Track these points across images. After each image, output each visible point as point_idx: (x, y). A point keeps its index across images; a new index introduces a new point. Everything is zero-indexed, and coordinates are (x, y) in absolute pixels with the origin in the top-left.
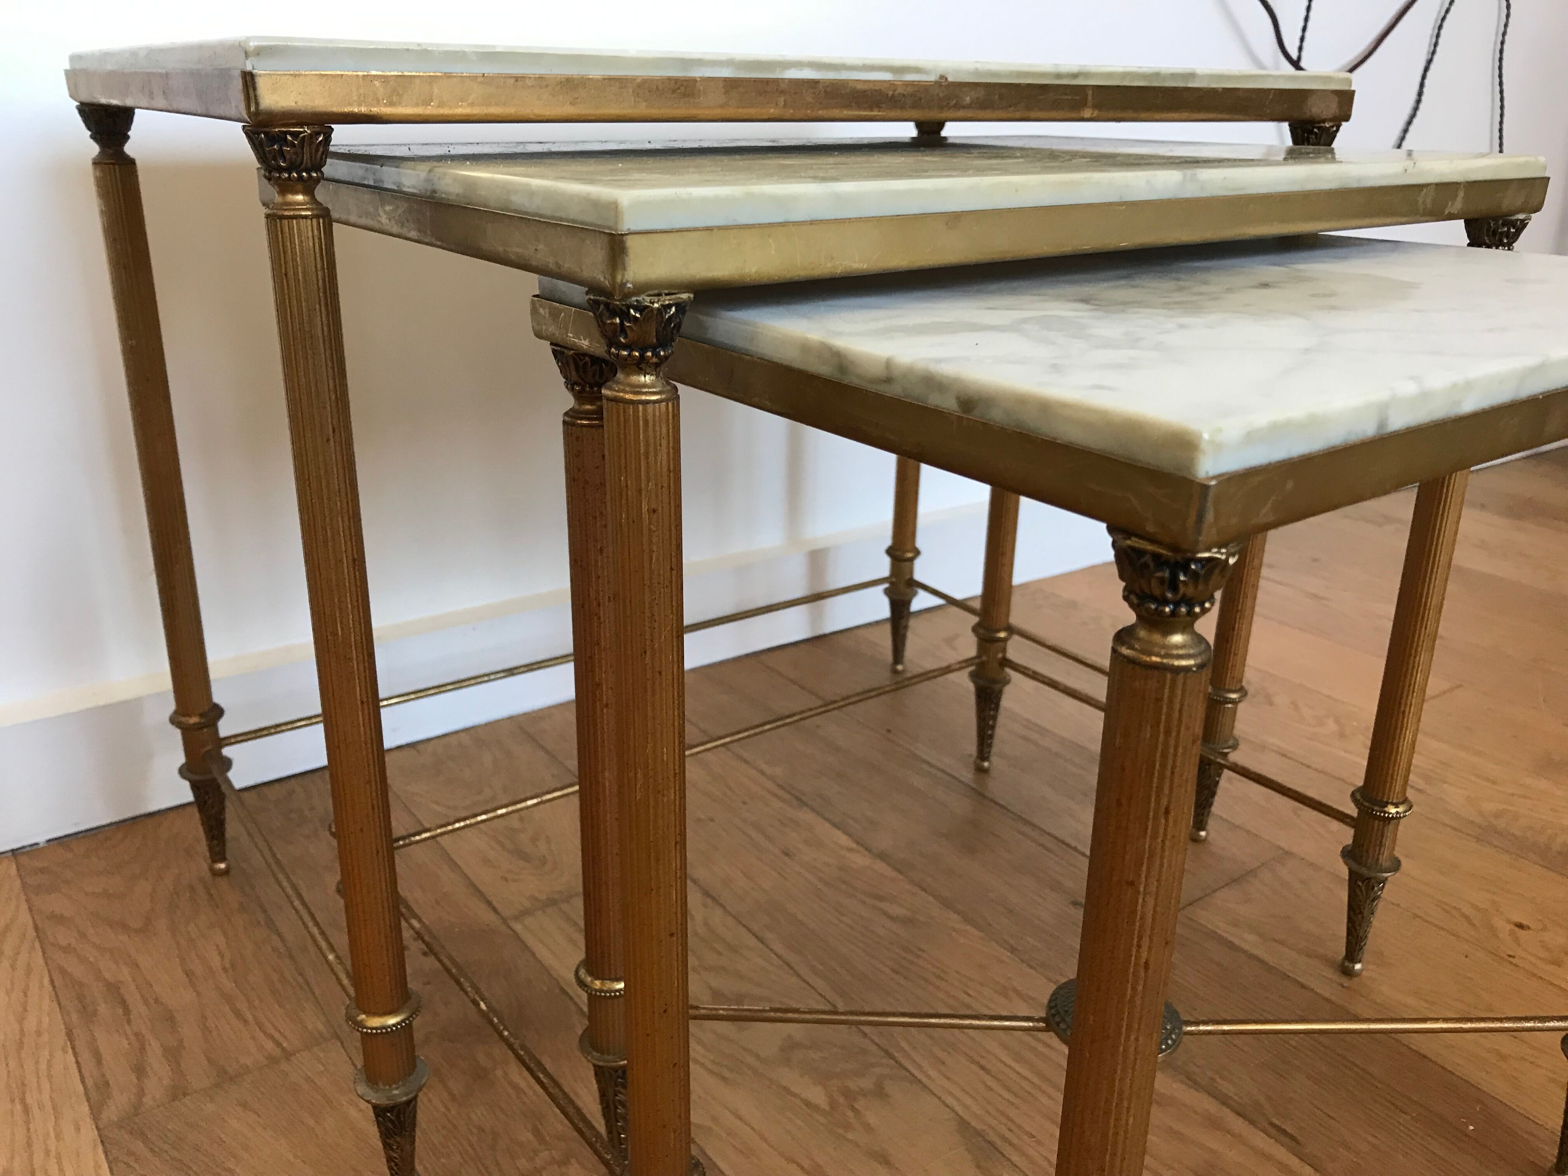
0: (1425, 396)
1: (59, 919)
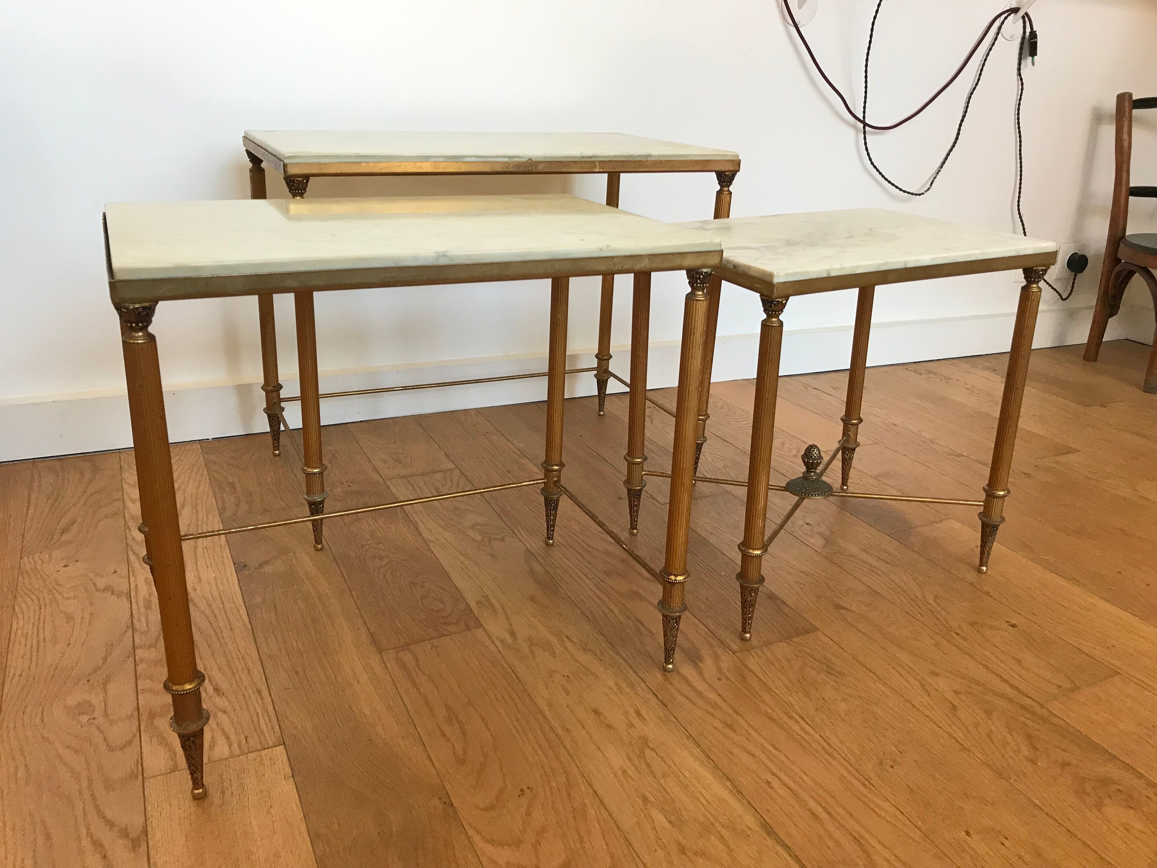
0: (842, 269)
1: (214, 463)
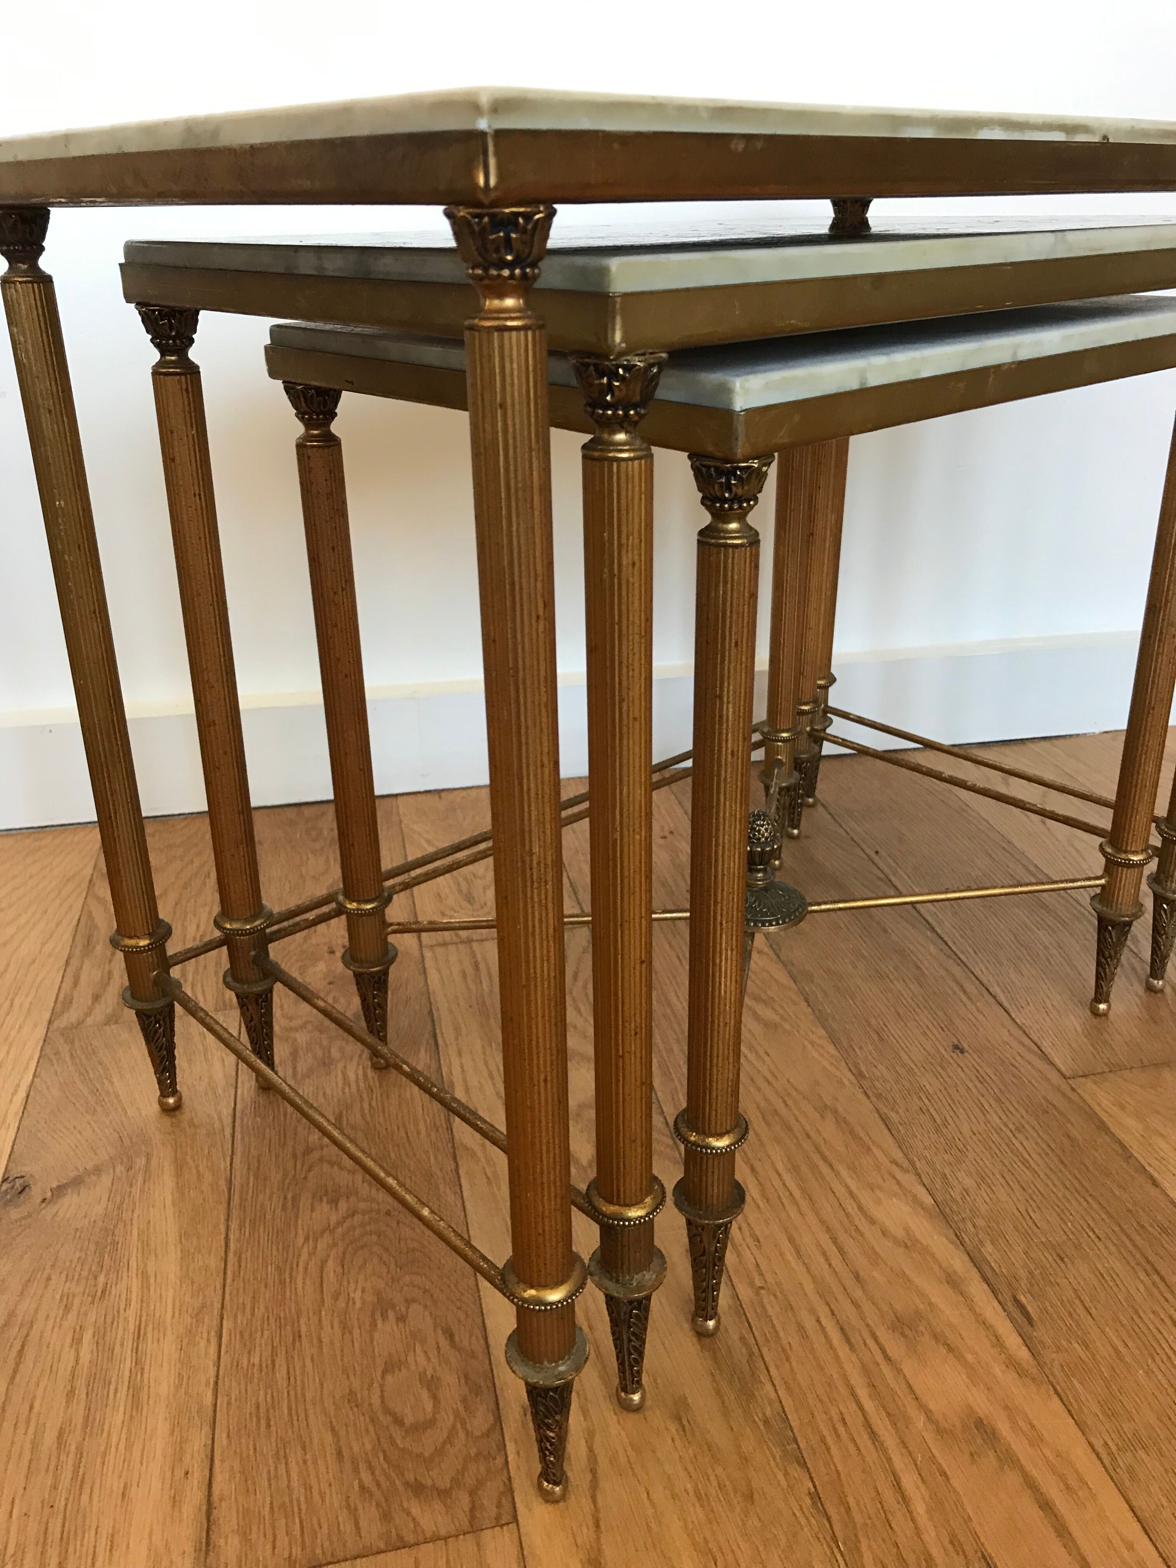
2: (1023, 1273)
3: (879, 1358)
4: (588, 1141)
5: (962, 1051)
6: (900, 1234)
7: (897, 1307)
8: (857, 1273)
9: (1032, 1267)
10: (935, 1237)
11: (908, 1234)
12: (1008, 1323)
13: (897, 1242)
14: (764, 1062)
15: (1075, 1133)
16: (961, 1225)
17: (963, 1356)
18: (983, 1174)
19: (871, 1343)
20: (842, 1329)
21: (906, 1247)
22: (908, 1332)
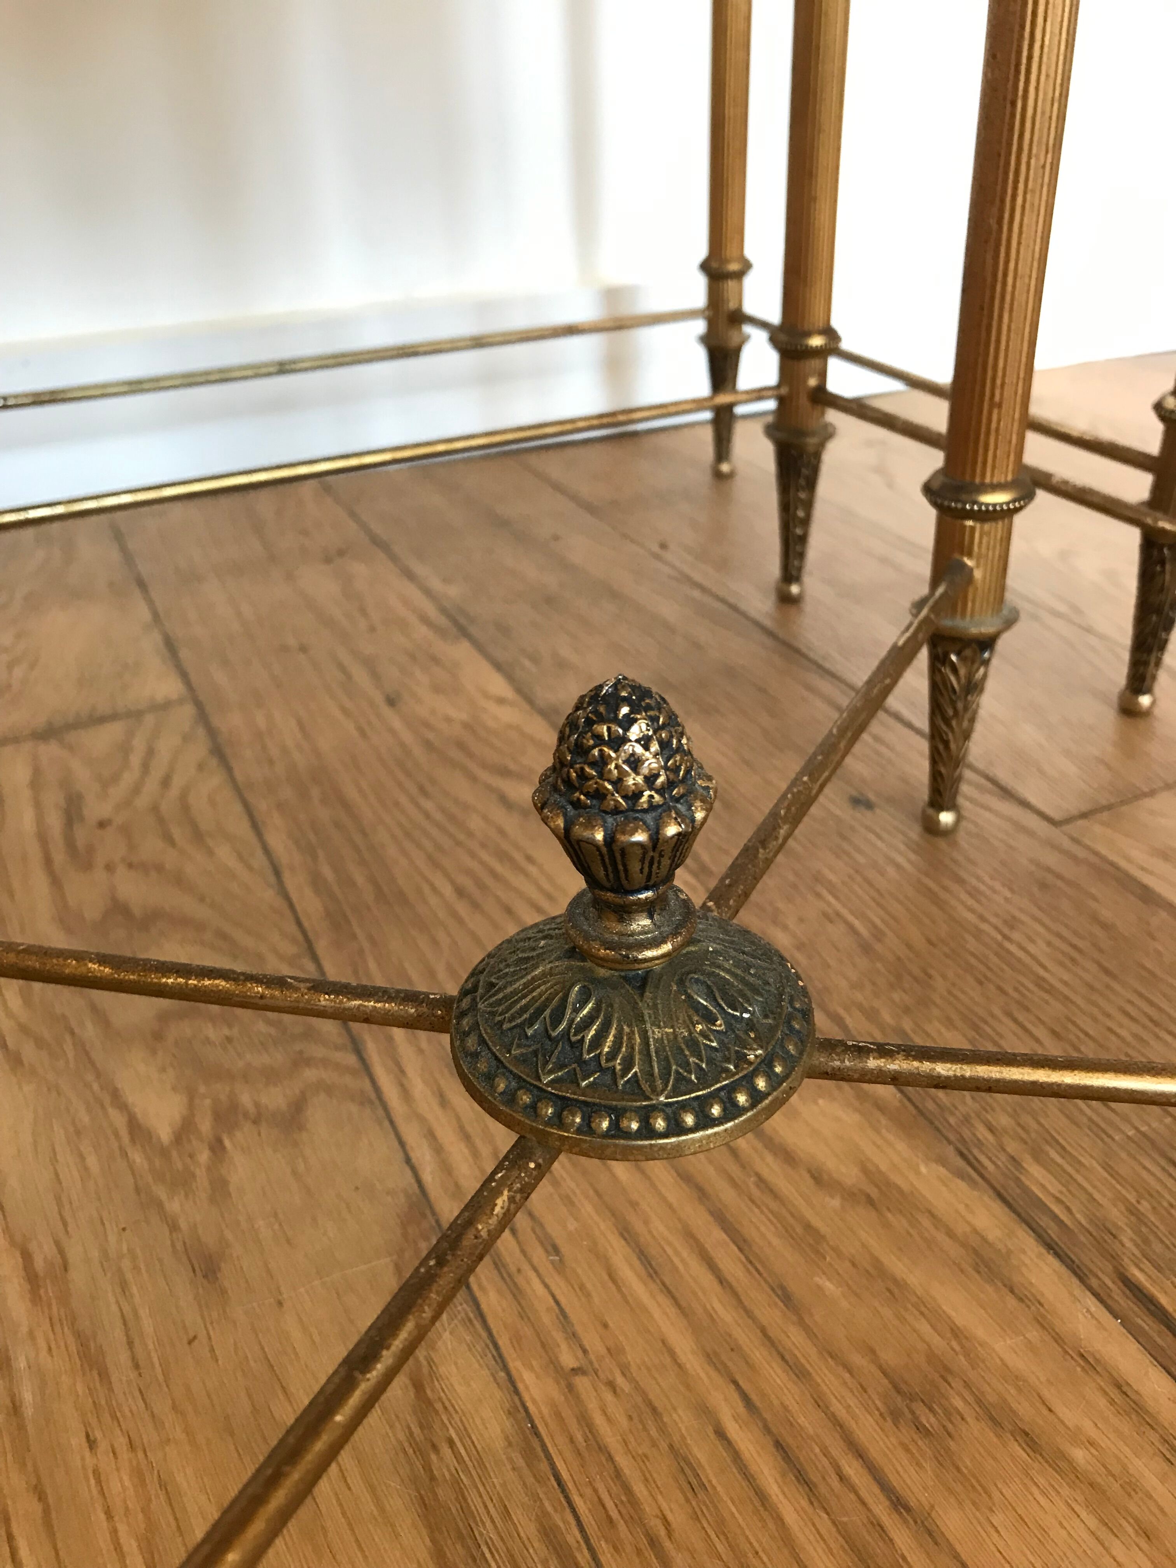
2: (1116, 1215)
3: (881, 1509)
4: (174, 1089)
5: (869, 805)
6: (849, 1175)
7: (888, 1356)
8: (783, 1288)
9: (1132, 1197)
10: (923, 1169)
11: (865, 1171)
12: (1133, 1347)
13: (851, 1196)
14: (527, 875)
15: (1106, 914)
16: (966, 1133)
17: (1064, 1456)
18: (975, 1019)
19: (852, 1469)
20: (779, 1445)
21: (870, 1201)
22: (928, 1420)
